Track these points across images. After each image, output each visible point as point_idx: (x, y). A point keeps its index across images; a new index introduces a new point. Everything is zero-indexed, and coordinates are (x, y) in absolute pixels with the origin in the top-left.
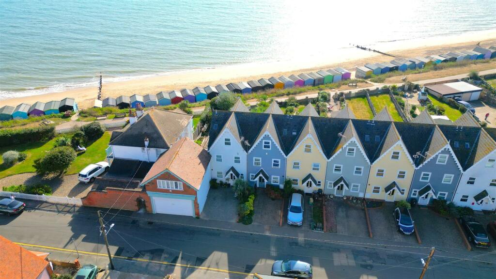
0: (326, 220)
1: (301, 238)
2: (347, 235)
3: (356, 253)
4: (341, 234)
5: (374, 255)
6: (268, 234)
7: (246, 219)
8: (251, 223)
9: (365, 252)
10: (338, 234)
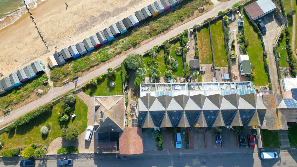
0: (190, 142)
1: (181, 154)
2: (197, 148)
3: (200, 157)
4: (195, 148)
5: (206, 157)
6: (169, 154)
7: (160, 148)
8: (162, 150)
9: (203, 156)
10: (194, 149)
